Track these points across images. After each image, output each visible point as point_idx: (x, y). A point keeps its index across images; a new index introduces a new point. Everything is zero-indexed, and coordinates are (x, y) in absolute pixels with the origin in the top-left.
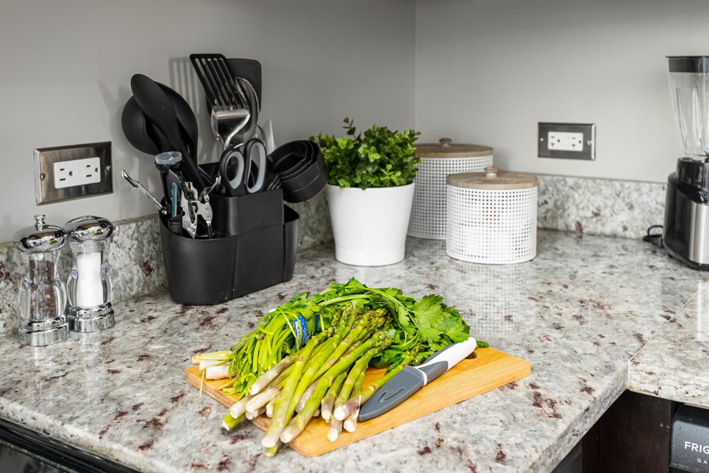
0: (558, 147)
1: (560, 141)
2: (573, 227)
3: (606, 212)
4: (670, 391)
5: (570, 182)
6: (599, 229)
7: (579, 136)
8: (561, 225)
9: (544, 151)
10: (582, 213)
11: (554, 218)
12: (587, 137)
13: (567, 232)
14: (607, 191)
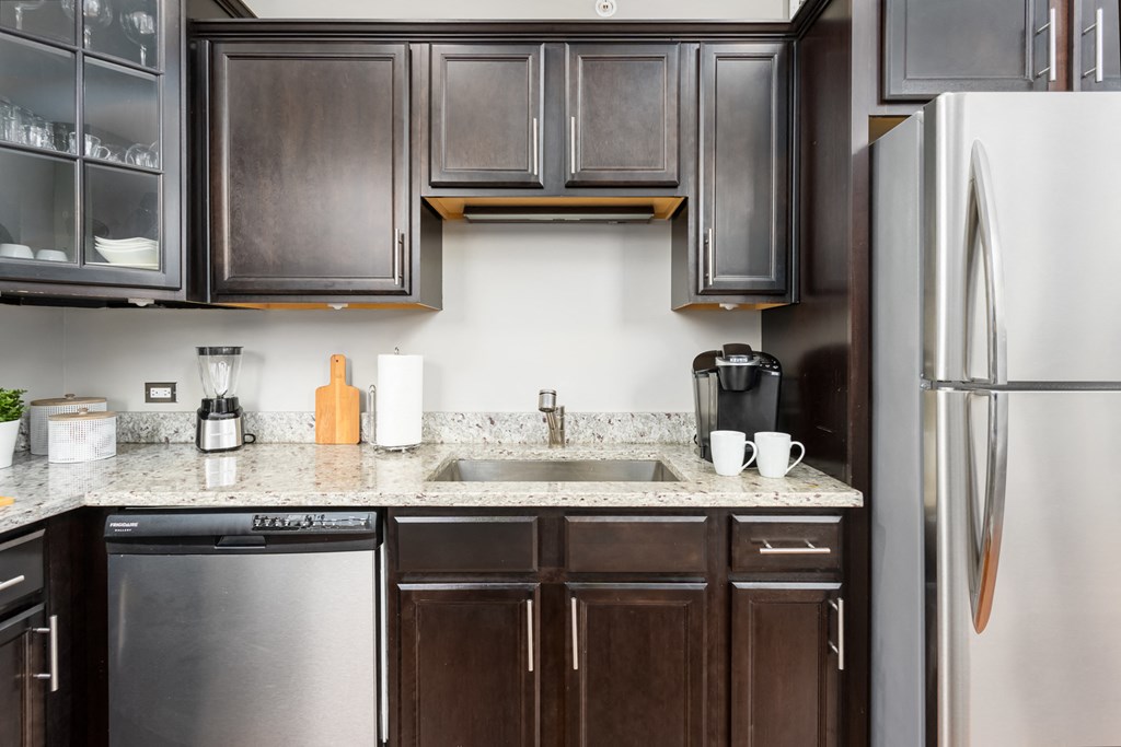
0: (156, 396)
1: (156, 393)
2: (164, 440)
3: (181, 430)
4: (104, 502)
5: (161, 415)
6: (178, 440)
7: (169, 390)
8: (156, 440)
9: (149, 399)
10: (168, 432)
11: (152, 436)
12: (174, 389)
13: (160, 443)
14: (182, 419)
